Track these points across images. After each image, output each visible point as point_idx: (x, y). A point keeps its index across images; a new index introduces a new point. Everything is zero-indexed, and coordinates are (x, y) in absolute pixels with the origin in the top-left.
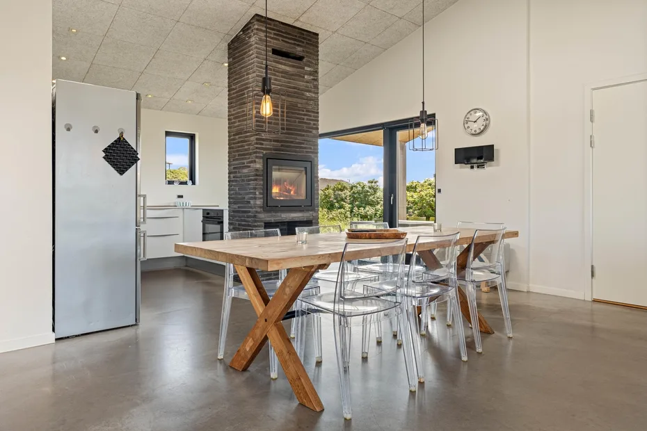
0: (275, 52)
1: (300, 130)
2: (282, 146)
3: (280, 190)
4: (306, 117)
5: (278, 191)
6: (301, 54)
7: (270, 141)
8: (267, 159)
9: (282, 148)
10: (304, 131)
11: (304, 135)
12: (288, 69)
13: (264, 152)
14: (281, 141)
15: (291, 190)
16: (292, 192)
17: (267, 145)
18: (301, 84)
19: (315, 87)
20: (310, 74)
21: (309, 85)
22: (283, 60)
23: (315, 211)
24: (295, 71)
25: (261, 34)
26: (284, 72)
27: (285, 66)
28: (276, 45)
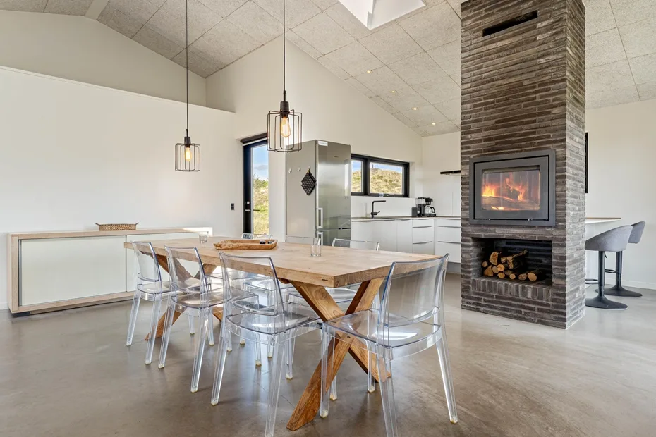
0: (487, 32)
1: (529, 116)
2: (497, 144)
3: (498, 193)
4: (538, 95)
5: (493, 195)
6: (531, 10)
7: (480, 141)
8: (475, 163)
9: (498, 146)
10: (535, 115)
11: (535, 121)
12: (506, 42)
13: (472, 156)
14: (496, 138)
15: (518, 193)
16: (520, 197)
17: (475, 147)
18: (530, 52)
19: (557, 44)
20: (549, 28)
21: (545, 46)
22: (499, 34)
23: (556, 227)
24: (519, 38)
25: (469, 22)
26: (501, 50)
27: (504, 40)
28: (488, 22)
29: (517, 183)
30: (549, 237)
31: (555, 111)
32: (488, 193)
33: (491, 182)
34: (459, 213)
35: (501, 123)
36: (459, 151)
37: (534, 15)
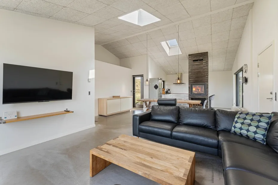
0: (193, 61)
3: (196, 89)
4: (203, 74)
6: (202, 59)
8: (191, 84)
11: (203, 78)
15: (199, 89)
16: (200, 90)
17: (191, 81)
18: (202, 66)
19: (206, 65)
20: (205, 63)
21: (204, 65)
22: (196, 62)
23: (206, 96)
24: (200, 63)
25: (190, 58)
26: (196, 64)
27: (197, 63)
28: (194, 59)
29: (199, 87)
30: (205, 98)
31: (206, 76)
32: (194, 89)
33: (194, 87)
34: (188, 93)
35: (197, 77)
36: (188, 80)
37: (202, 60)
